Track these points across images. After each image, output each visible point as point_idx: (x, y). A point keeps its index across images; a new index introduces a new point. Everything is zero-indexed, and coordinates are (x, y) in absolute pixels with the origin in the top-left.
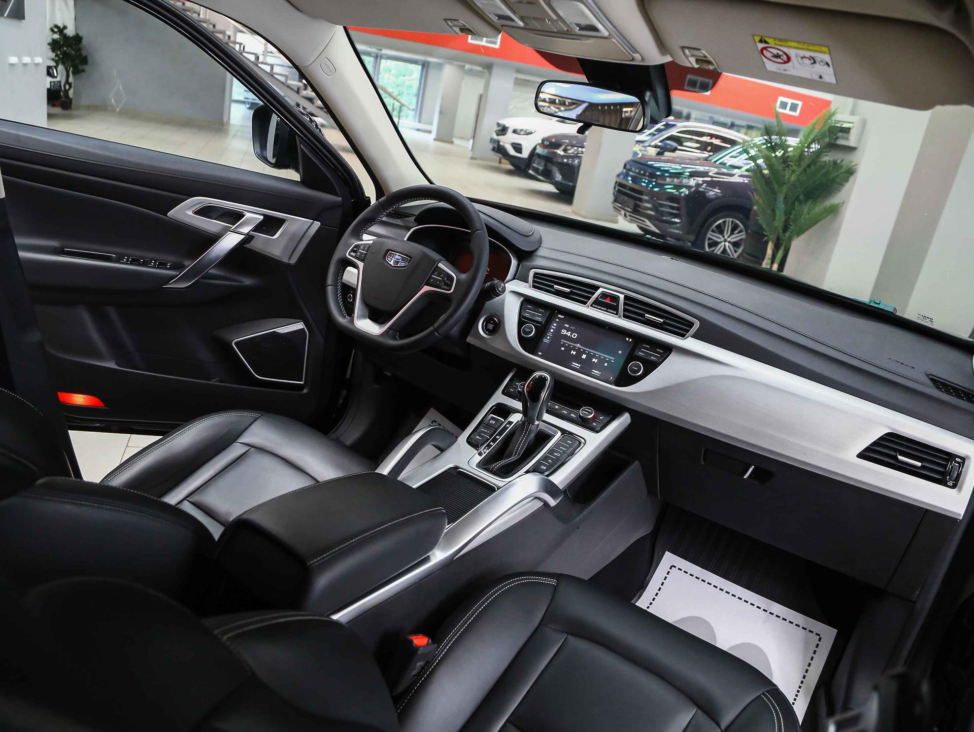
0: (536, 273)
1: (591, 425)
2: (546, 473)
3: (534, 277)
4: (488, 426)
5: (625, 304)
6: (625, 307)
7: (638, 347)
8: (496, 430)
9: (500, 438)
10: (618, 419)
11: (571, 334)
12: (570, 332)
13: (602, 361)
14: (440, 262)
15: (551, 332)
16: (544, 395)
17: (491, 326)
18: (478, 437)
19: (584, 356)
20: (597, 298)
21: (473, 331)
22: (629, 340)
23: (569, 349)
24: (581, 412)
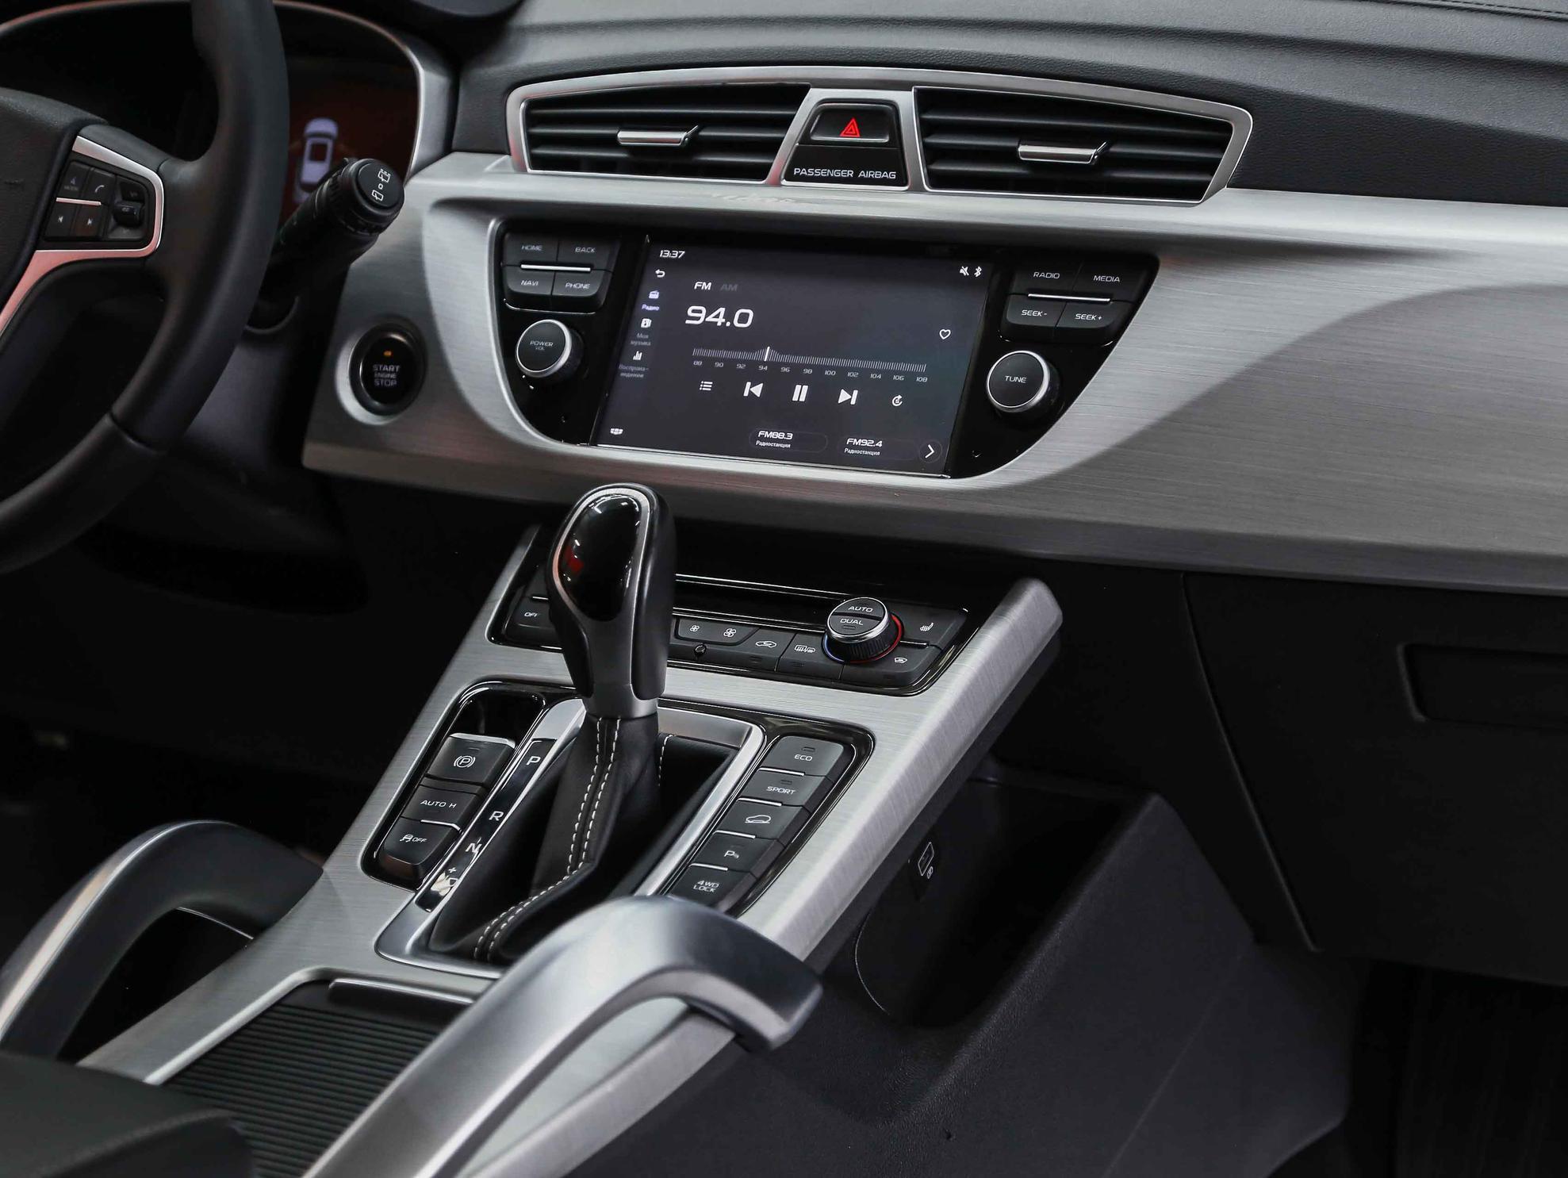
0: (533, 104)
1: (884, 669)
2: (725, 906)
3: (531, 120)
4: (449, 783)
5: (927, 129)
6: (929, 140)
7: (1015, 287)
8: (488, 788)
9: (504, 819)
10: (1002, 614)
11: (729, 316)
12: (722, 310)
13: (875, 392)
14: (77, 133)
15: (645, 331)
16: (638, 579)
17: (388, 374)
18: (408, 838)
19: (800, 393)
20: (805, 138)
21: (318, 413)
22: (972, 271)
23: (732, 380)
24: (839, 626)
